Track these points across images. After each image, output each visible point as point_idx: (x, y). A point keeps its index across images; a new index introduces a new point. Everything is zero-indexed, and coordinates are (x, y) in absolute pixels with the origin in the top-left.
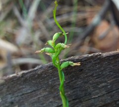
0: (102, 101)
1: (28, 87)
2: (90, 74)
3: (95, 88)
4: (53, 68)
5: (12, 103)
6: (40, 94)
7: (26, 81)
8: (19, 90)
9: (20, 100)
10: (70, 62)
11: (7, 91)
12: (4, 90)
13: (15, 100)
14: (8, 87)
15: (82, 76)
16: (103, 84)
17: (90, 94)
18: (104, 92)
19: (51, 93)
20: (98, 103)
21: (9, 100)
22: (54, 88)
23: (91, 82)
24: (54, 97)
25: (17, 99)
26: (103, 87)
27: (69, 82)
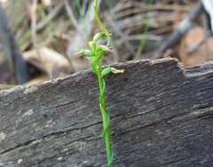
0: (149, 118)
1: (65, 98)
2: (137, 85)
3: (142, 102)
4: (93, 75)
5: (46, 116)
6: (78, 107)
7: (62, 89)
8: (54, 100)
9: (54, 113)
10: (112, 69)
11: (41, 101)
12: (37, 99)
13: (49, 113)
14: (42, 96)
15: (127, 87)
16: (152, 98)
17: (136, 109)
18: (152, 108)
19: (91, 106)
20: (145, 121)
21: (43, 112)
22: (94, 100)
23: (137, 95)
24: (94, 112)
25: (52, 111)
26: (152, 101)
27: (112, 94)
